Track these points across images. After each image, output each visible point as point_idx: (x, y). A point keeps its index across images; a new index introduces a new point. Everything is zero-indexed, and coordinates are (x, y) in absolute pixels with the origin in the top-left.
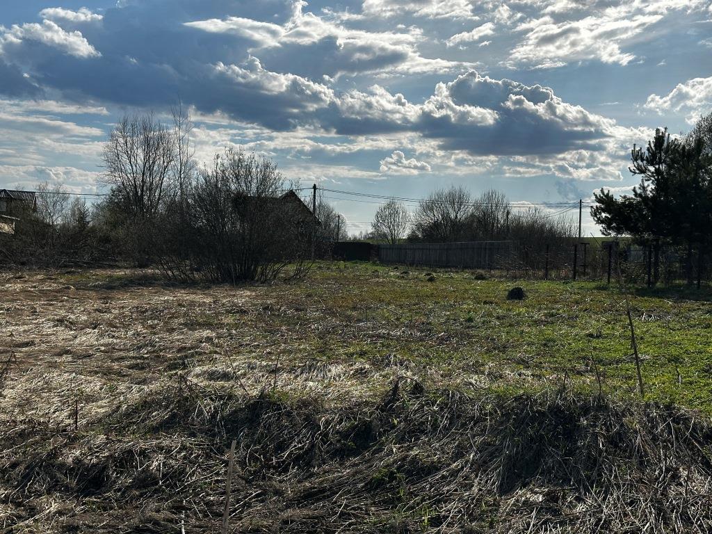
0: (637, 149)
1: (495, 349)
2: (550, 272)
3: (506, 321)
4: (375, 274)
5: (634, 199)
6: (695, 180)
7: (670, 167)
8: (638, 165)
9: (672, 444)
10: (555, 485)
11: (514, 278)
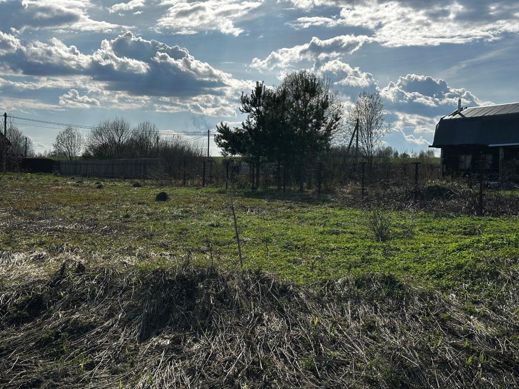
0: (244, 95)
1: (144, 237)
2: (187, 181)
3: (154, 217)
4: (56, 183)
5: (243, 130)
6: (282, 118)
7: (266, 108)
8: (245, 106)
9: (259, 298)
10: (179, 332)
11: (162, 186)
